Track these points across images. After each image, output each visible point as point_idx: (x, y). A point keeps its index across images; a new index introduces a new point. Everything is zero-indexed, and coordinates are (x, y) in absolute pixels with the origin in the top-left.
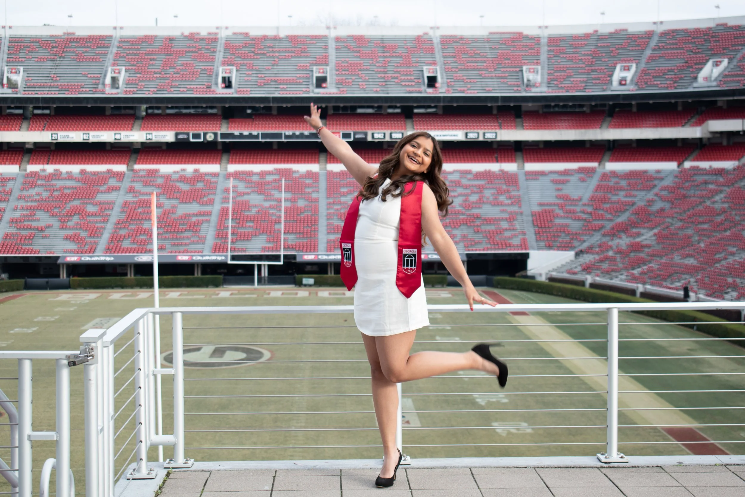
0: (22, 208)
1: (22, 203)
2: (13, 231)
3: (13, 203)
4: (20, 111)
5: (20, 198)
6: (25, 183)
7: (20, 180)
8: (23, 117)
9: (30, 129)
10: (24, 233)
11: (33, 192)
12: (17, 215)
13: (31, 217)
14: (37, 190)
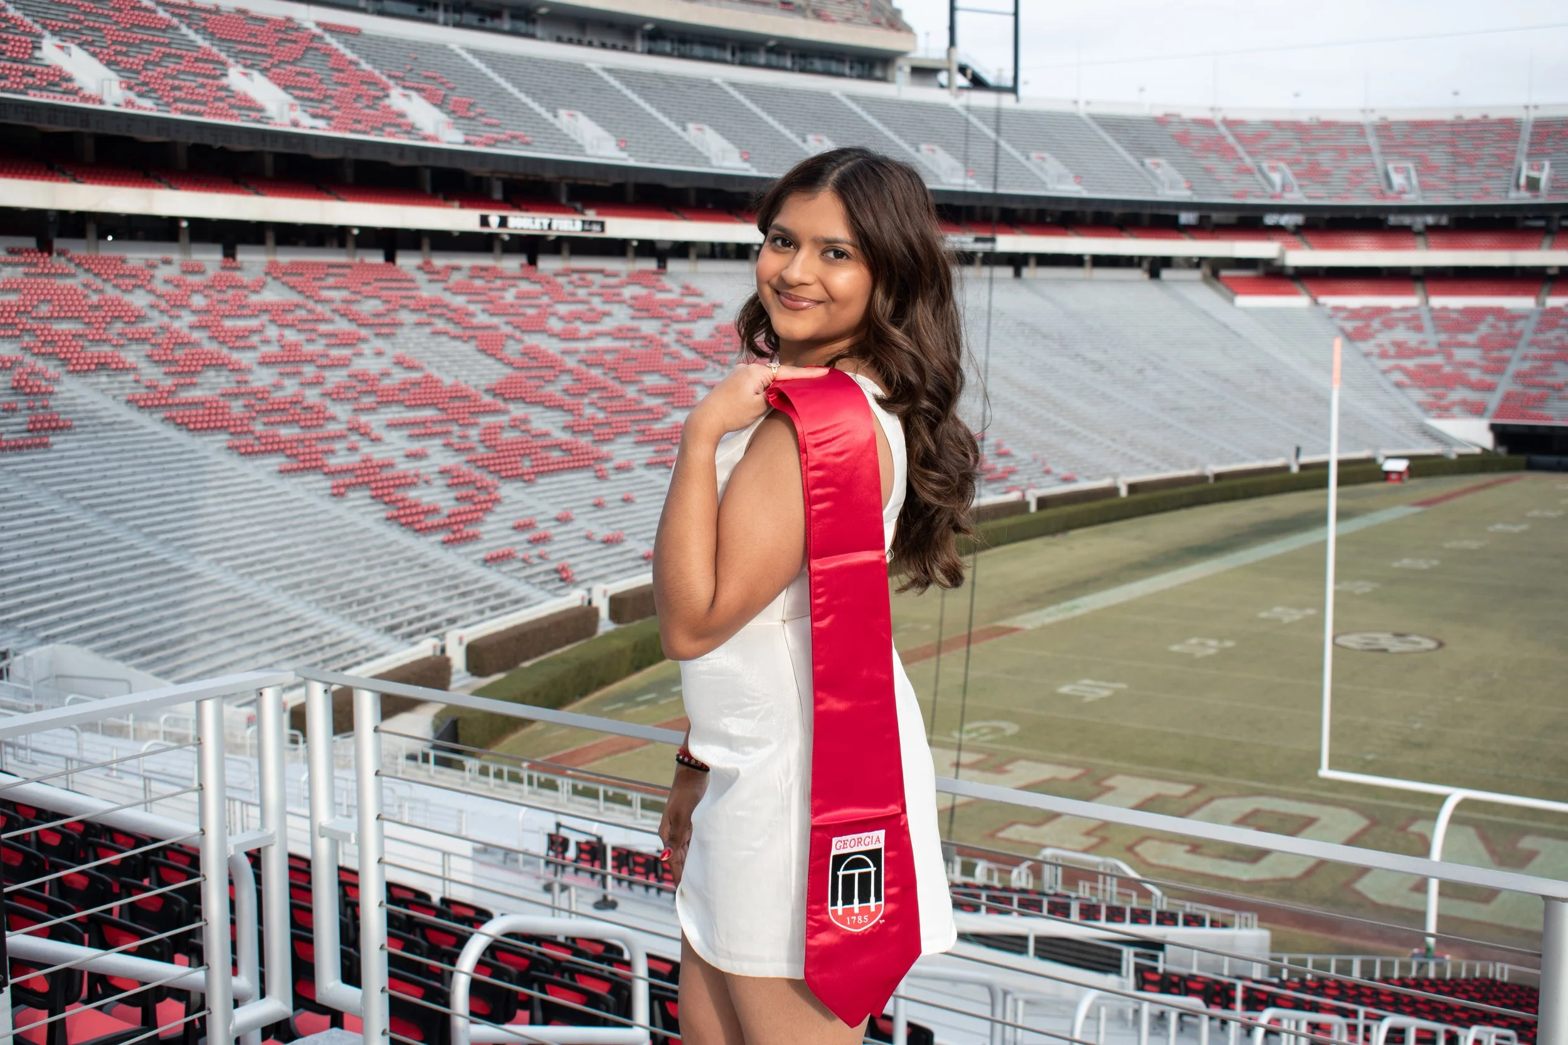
0: (1535, 358)
1: (1535, 351)
2: (1517, 388)
3: (1522, 349)
4: (1541, 223)
5: (1533, 343)
6: (1541, 322)
7: (1535, 319)
8: (1545, 231)
9: (1553, 247)
10: (1534, 392)
11: (1551, 335)
12: (1526, 366)
13: (1545, 370)
14: (1558, 332)
